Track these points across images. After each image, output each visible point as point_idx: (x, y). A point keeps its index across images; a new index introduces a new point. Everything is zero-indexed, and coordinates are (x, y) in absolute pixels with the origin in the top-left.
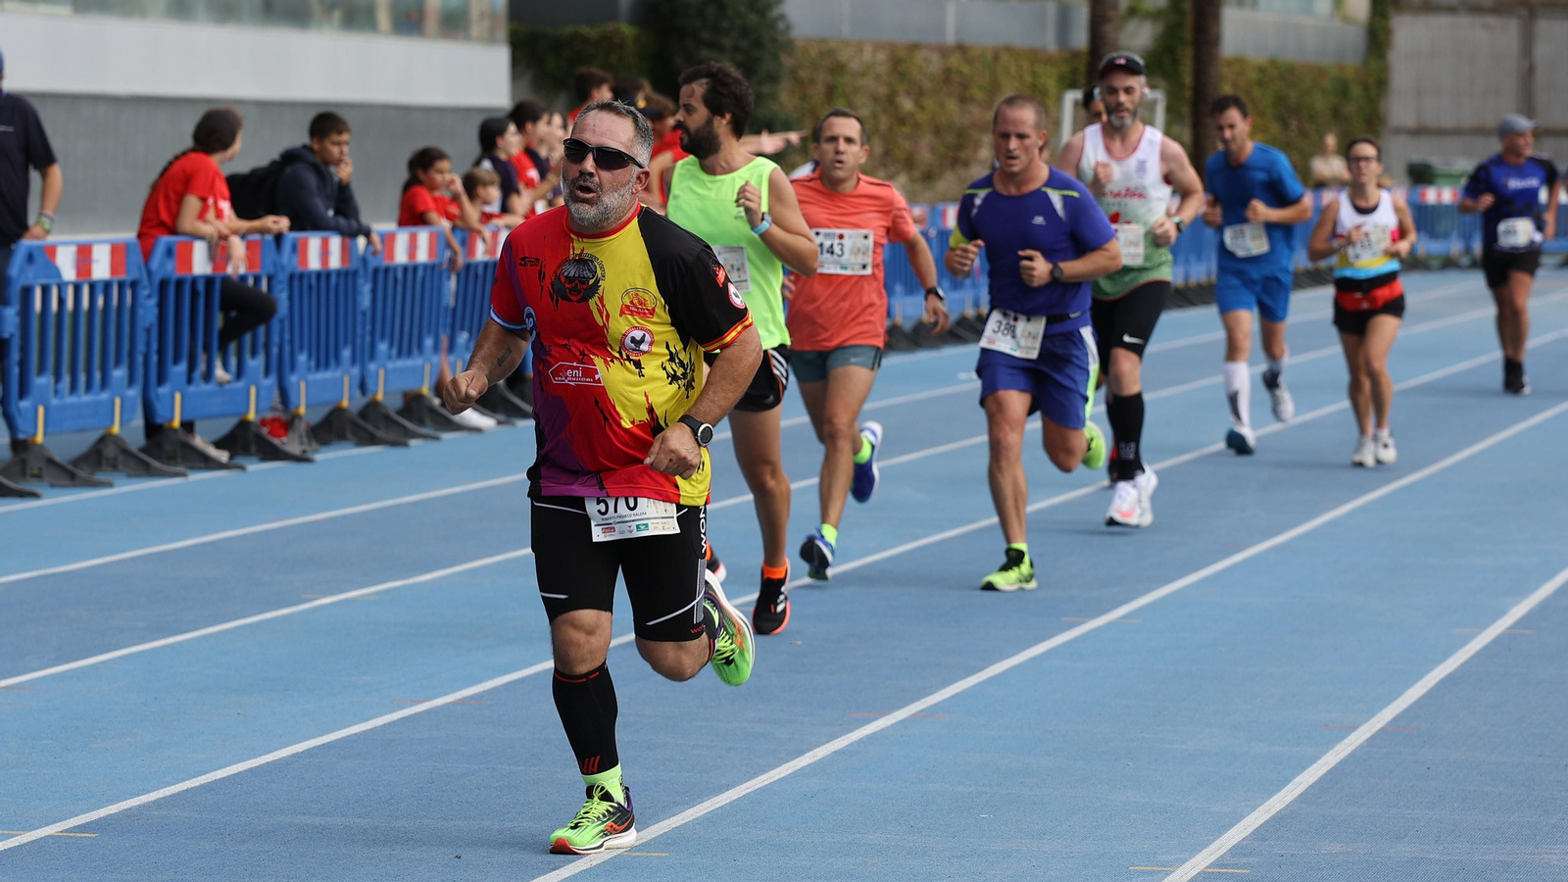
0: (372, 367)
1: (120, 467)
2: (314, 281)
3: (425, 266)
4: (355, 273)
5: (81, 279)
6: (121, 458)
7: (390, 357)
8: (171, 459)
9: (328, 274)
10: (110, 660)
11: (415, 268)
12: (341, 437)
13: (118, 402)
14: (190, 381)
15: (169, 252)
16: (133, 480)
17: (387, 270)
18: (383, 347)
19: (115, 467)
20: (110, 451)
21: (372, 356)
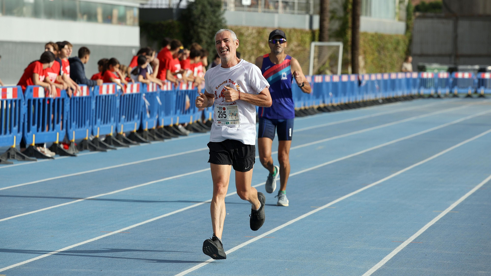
0: (95, 127)
1: (15, 158)
2: (78, 100)
3: (111, 96)
4: (91, 98)
5: (3, 99)
6: (16, 155)
7: (101, 124)
8: (31, 155)
9: (83, 98)
10: (11, 219)
11: (108, 96)
12: (86, 149)
13: (15, 137)
14: (38, 131)
15: (31, 91)
16: (19, 162)
17: (100, 97)
18: (99, 121)
19: (14, 158)
20: (12, 153)
21: (95, 123)
